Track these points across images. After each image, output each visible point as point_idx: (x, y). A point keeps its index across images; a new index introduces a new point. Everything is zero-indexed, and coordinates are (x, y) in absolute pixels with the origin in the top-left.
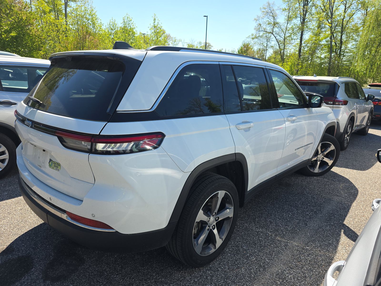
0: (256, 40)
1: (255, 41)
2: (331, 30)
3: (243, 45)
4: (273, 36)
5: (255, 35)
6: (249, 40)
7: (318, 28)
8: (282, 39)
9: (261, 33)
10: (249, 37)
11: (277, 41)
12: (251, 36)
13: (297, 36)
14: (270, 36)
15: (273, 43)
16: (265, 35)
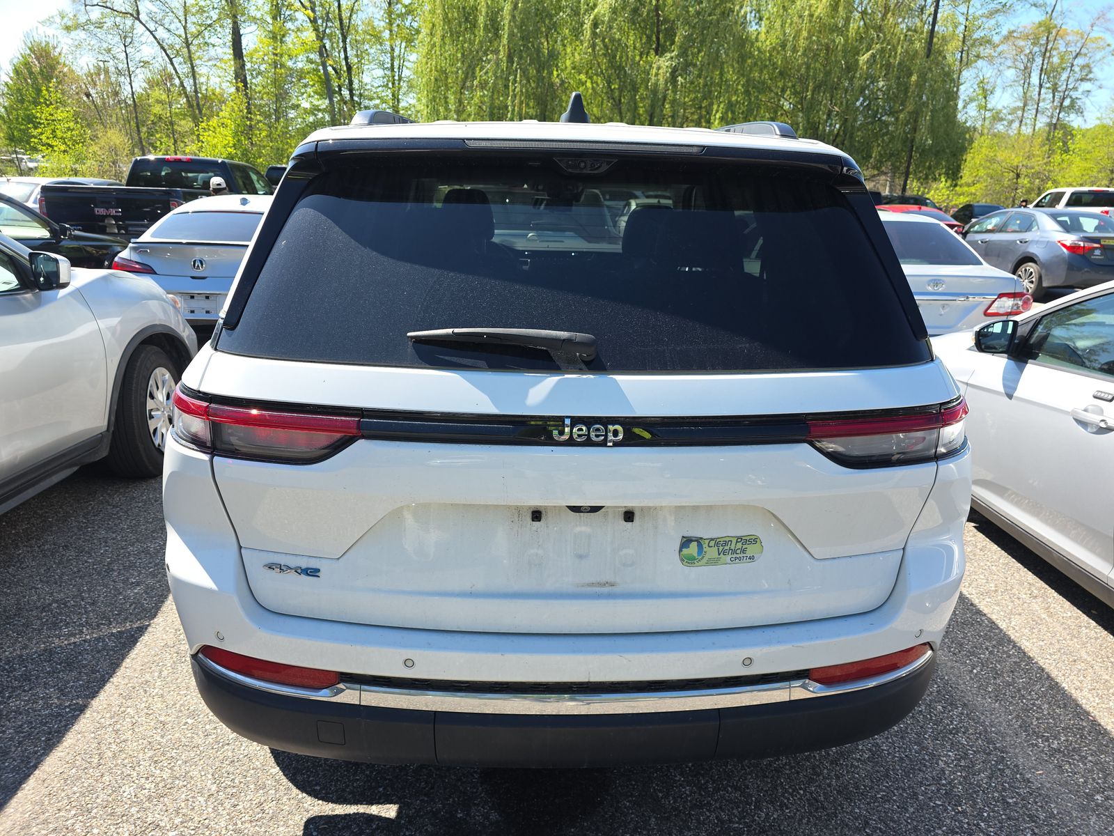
0: (80, 35)
1: (77, 38)
2: (316, 30)
3: (30, 49)
4: (139, 28)
5: (71, 16)
6: (51, 31)
7: (274, 18)
8: (178, 43)
9: (92, 11)
10: (49, 21)
11: (163, 48)
12: (58, 20)
13: (219, 36)
14: (132, 27)
15: (147, 50)
16: (109, 23)
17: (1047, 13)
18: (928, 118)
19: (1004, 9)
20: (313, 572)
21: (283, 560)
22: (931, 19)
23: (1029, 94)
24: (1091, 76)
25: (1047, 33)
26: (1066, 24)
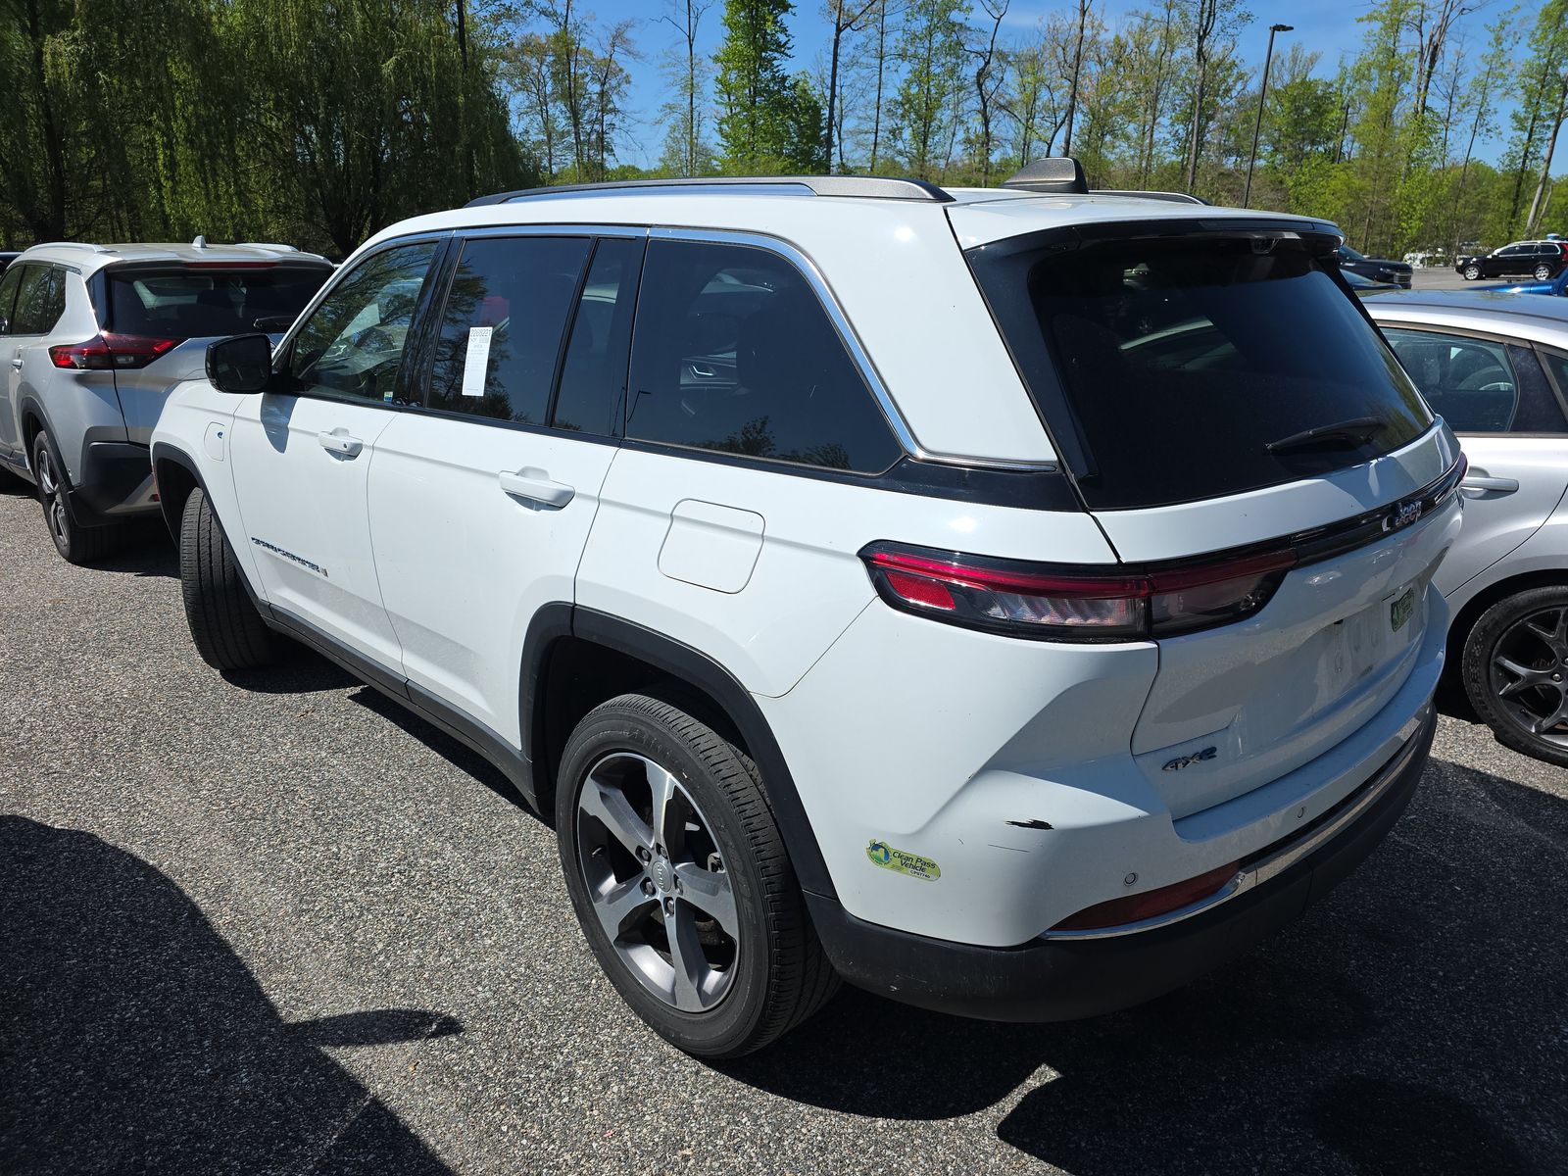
17: (560, 24)
18: (492, 153)
19: (509, 13)
20: (1209, 753)
21: (1179, 753)
22: (456, 19)
23: (550, 125)
24: (611, 106)
25: (565, 49)
26: (584, 40)
